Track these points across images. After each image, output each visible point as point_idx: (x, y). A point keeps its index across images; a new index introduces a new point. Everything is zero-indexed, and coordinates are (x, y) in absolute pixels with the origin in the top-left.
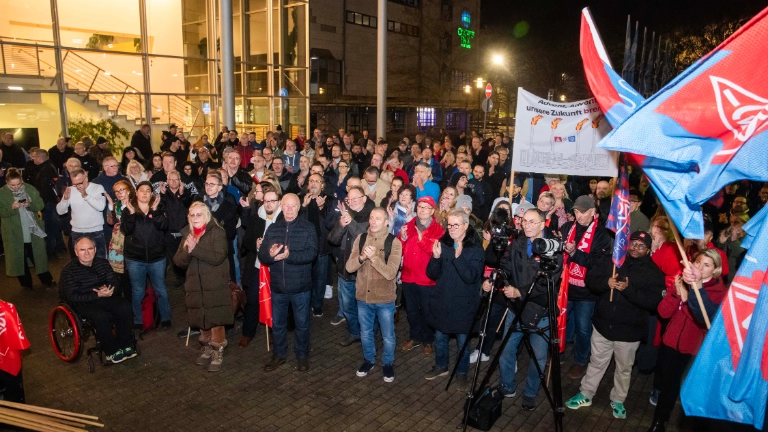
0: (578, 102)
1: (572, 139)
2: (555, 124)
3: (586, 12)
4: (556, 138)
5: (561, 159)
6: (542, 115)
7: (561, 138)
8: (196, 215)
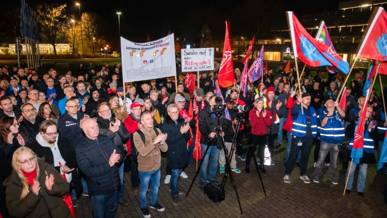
1: (152, 61)
2: (142, 55)
3: (290, 14)
4: (144, 61)
5: (148, 72)
6: (136, 50)
7: (146, 61)
8: (28, 159)
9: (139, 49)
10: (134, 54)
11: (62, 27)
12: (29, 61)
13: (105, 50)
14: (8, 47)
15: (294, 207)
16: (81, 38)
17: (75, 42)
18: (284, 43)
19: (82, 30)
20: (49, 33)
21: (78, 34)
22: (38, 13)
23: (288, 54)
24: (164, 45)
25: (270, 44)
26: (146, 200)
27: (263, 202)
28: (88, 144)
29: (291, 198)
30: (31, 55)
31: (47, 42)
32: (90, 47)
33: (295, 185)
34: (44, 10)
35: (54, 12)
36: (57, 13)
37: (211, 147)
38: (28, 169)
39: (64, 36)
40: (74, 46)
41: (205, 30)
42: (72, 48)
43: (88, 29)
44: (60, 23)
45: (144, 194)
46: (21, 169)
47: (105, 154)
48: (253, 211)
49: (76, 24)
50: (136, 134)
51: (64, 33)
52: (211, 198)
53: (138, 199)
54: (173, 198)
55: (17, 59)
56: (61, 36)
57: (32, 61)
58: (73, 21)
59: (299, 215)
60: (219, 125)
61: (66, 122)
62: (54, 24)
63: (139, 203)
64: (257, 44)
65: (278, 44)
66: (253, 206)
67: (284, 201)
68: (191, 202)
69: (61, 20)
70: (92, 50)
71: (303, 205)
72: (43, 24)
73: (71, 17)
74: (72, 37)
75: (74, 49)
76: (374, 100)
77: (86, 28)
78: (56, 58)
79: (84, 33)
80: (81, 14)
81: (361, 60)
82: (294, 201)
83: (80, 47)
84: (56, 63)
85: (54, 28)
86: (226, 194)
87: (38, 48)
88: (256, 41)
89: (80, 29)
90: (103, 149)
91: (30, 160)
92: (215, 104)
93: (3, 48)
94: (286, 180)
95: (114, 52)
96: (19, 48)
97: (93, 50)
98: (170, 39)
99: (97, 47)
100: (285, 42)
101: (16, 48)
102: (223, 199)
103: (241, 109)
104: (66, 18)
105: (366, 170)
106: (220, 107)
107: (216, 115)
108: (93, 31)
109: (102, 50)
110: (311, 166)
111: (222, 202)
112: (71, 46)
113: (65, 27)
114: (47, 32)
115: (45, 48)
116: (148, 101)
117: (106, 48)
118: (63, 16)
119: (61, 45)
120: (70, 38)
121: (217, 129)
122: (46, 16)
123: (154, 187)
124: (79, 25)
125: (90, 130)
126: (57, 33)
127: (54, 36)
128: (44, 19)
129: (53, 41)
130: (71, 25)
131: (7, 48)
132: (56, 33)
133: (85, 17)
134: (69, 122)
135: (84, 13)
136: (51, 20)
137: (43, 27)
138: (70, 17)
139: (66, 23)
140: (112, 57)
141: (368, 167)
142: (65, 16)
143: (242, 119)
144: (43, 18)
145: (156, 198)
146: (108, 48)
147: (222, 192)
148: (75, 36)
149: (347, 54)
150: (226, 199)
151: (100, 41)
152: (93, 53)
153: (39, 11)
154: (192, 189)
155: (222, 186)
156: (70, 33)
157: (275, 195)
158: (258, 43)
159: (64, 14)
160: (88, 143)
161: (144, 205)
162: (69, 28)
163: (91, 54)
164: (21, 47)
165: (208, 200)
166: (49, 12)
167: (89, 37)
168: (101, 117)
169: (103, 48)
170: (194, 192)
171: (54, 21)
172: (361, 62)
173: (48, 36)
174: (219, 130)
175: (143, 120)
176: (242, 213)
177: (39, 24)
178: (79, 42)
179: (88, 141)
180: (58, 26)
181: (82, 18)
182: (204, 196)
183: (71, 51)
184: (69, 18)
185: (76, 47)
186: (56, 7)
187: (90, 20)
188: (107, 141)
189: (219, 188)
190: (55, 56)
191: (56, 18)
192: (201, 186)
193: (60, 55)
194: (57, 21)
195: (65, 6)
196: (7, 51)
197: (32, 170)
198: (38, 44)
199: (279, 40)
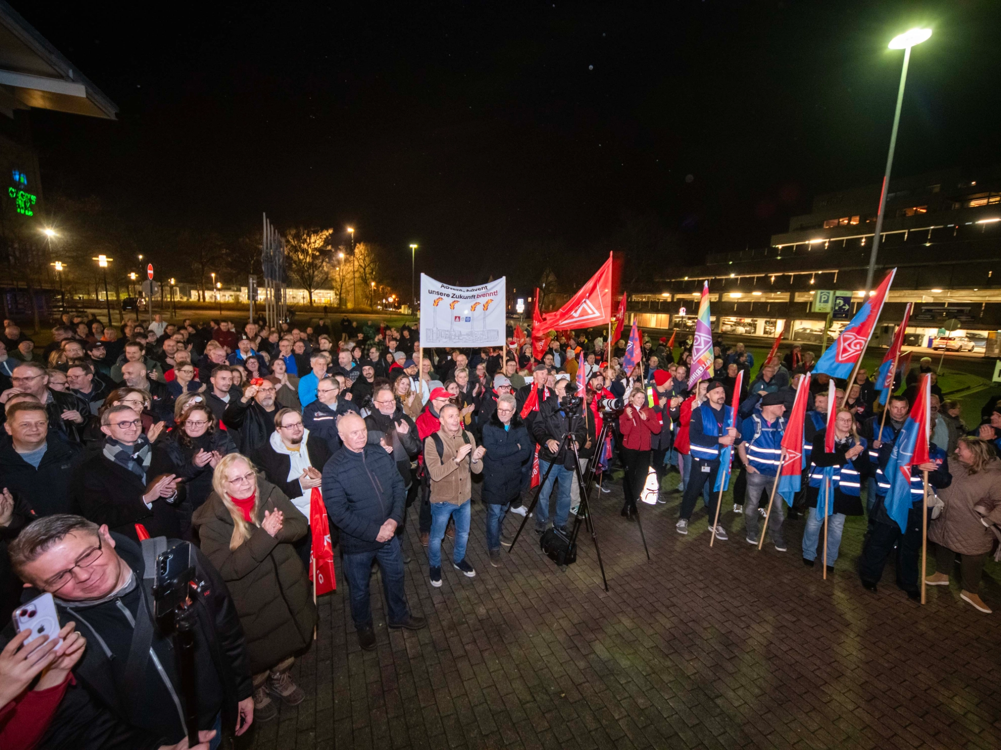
0: (480, 287)
1: (468, 319)
2: (452, 306)
4: (456, 317)
5: (461, 334)
6: (443, 297)
7: (459, 317)
8: (243, 476)
9: (448, 295)
10: (441, 302)
11: (324, 264)
12: (269, 315)
13: (389, 303)
14: (240, 291)
15: (702, 585)
16: (352, 282)
17: (343, 287)
18: (675, 300)
19: (356, 269)
20: (303, 273)
21: (348, 276)
22: (288, 241)
23: (682, 317)
24: (489, 295)
25: (652, 302)
26: (439, 554)
27: (644, 571)
28: (345, 461)
29: (695, 567)
30: (273, 306)
31: (299, 286)
32: (367, 297)
33: (701, 544)
34: (297, 237)
35: (312, 240)
36: (318, 242)
37: (555, 467)
38: (241, 492)
39: (327, 278)
40: (340, 294)
41: (547, 277)
42: (338, 297)
43: (364, 269)
44: (321, 257)
45: (436, 543)
46: (227, 493)
47: (374, 479)
48: (627, 587)
49: (346, 260)
50: (429, 441)
51: (327, 274)
52: (552, 556)
53: (426, 552)
54: (491, 554)
55: (248, 310)
56: (322, 279)
57: (273, 315)
58: (341, 255)
59: (713, 602)
60: (570, 430)
61: (316, 414)
62: (313, 258)
63: (428, 559)
64: (631, 302)
65: (665, 302)
66: (626, 578)
67: (683, 573)
68: (517, 562)
69: (323, 252)
70: (369, 302)
71: (717, 582)
72: (296, 259)
73: (340, 249)
74: (338, 280)
75: (340, 299)
76: (858, 402)
77: (361, 266)
78: (311, 312)
79: (357, 275)
80: (355, 245)
81: (808, 331)
82: (700, 573)
83: (351, 297)
84: (311, 319)
85: (312, 265)
86: (578, 551)
87: (285, 294)
88: (629, 296)
89: (351, 268)
90: (372, 471)
91: (246, 477)
92: (565, 395)
93: (232, 293)
94: (681, 529)
95: (403, 307)
96: (253, 292)
97: (371, 301)
98: (499, 285)
99: (378, 296)
100: (678, 299)
101: (249, 292)
102: (573, 560)
103: (609, 404)
104: (330, 251)
105: (841, 526)
106: (573, 401)
107: (567, 414)
108: (372, 273)
109: (384, 301)
110: (729, 510)
111: (572, 566)
112: (336, 294)
113: (329, 265)
114: (301, 271)
115: (296, 296)
116: (452, 385)
117: (391, 300)
118: (326, 247)
119: (322, 291)
120: (336, 282)
121: (566, 437)
122: (300, 246)
123: (459, 532)
124: (350, 262)
125: (350, 436)
126: (316, 273)
127: (311, 278)
128: (296, 251)
129: (308, 284)
130: (339, 262)
131: (238, 293)
132: (314, 272)
133: (360, 249)
134: (320, 414)
135: (360, 244)
136: (307, 253)
137: (295, 262)
138: (337, 249)
139: (330, 258)
140: (400, 314)
141: (846, 521)
142: (329, 248)
143: (610, 422)
144: (296, 249)
145: (464, 552)
146: (394, 300)
147: (572, 548)
148: (343, 280)
149: (784, 320)
150: (578, 560)
151: (383, 289)
152: (371, 305)
153: (290, 238)
154: (520, 538)
155: (572, 536)
156: (337, 274)
157: (665, 559)
158: (631, 299)
159: (328, 245)
160: (345, 457)
161: (436, 563)
162: (334, 266)
163: (368, 308)
164: (255, 292)
165: (546, 559)
166: (305, 241)
167: (365, 281)
168: (378, 410)
169: (387, 300)
170: (523, 544)
171: (313, 254)
172: (808, 334)
173: (302, 278)
174: (571, 440)
175: (443, 417)
176: (607, 589)
177: (288, 258)
178: (349, 289)
179: (347, 454)
180: (318, 262)
181: (356, 251)
182: (539, 552)
183: (337, 301)
184: (336, 251)
185: (343, 295)
186: (316, 232)
187: (368, 255)
188: (381, 455)
189: (567, 541)
190: (310, 308)
191: (315, 249)
192: (539, 529)
193: (318, 307)
194: (318, 254)
195: (331, 231)
196: (237, 298)
197: (248, 495)
198: (285, 288)
199: (666, 296)
